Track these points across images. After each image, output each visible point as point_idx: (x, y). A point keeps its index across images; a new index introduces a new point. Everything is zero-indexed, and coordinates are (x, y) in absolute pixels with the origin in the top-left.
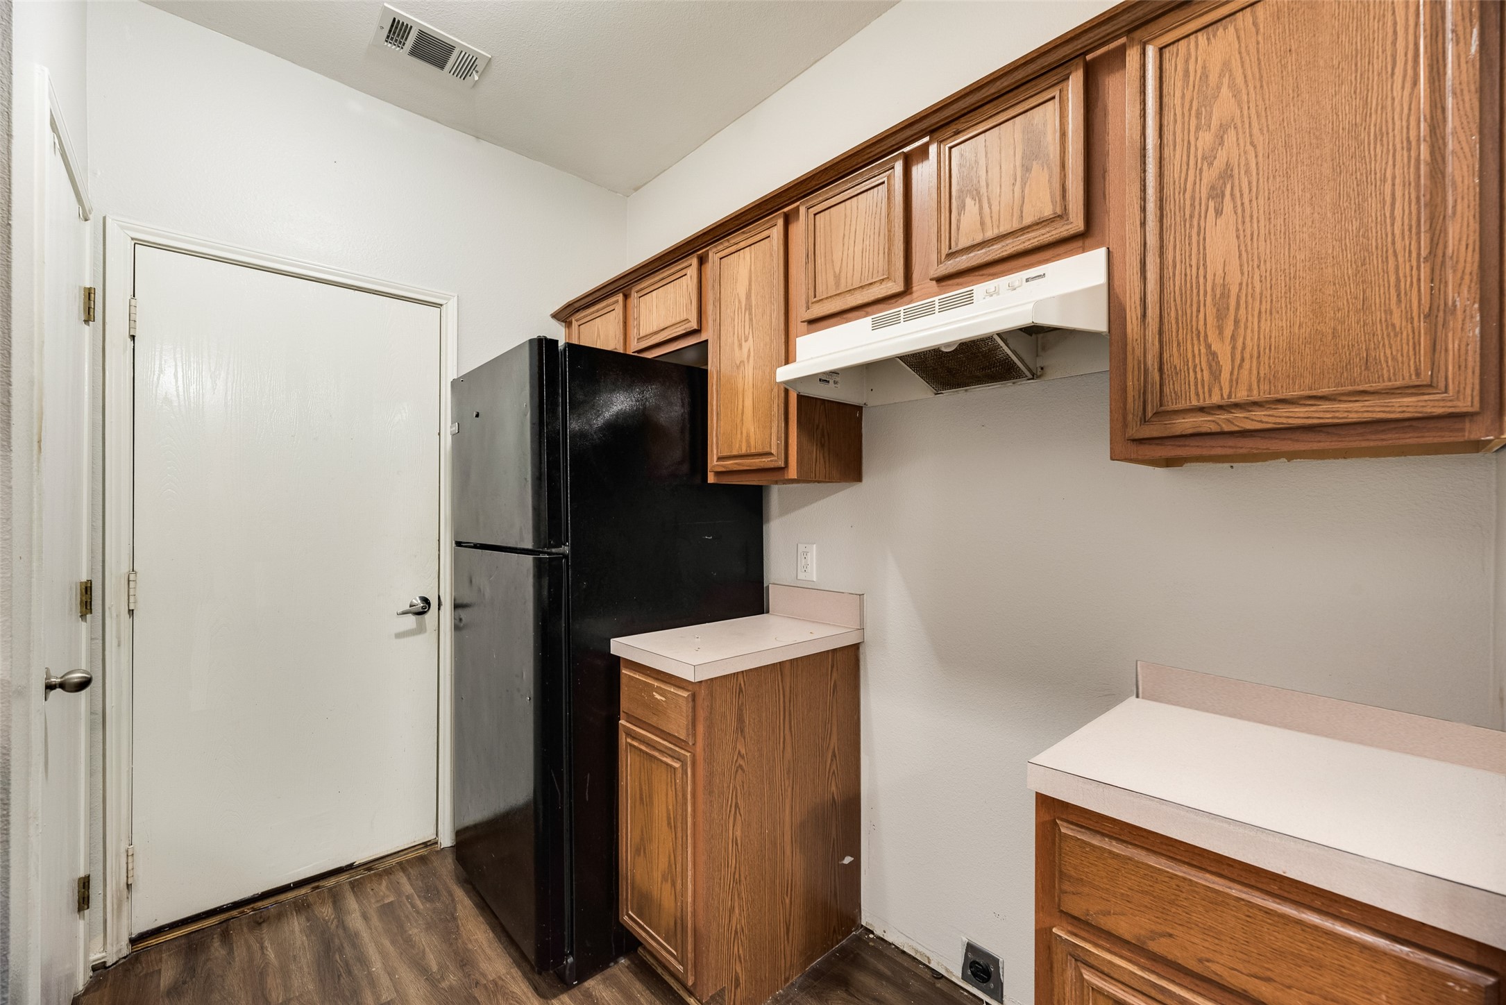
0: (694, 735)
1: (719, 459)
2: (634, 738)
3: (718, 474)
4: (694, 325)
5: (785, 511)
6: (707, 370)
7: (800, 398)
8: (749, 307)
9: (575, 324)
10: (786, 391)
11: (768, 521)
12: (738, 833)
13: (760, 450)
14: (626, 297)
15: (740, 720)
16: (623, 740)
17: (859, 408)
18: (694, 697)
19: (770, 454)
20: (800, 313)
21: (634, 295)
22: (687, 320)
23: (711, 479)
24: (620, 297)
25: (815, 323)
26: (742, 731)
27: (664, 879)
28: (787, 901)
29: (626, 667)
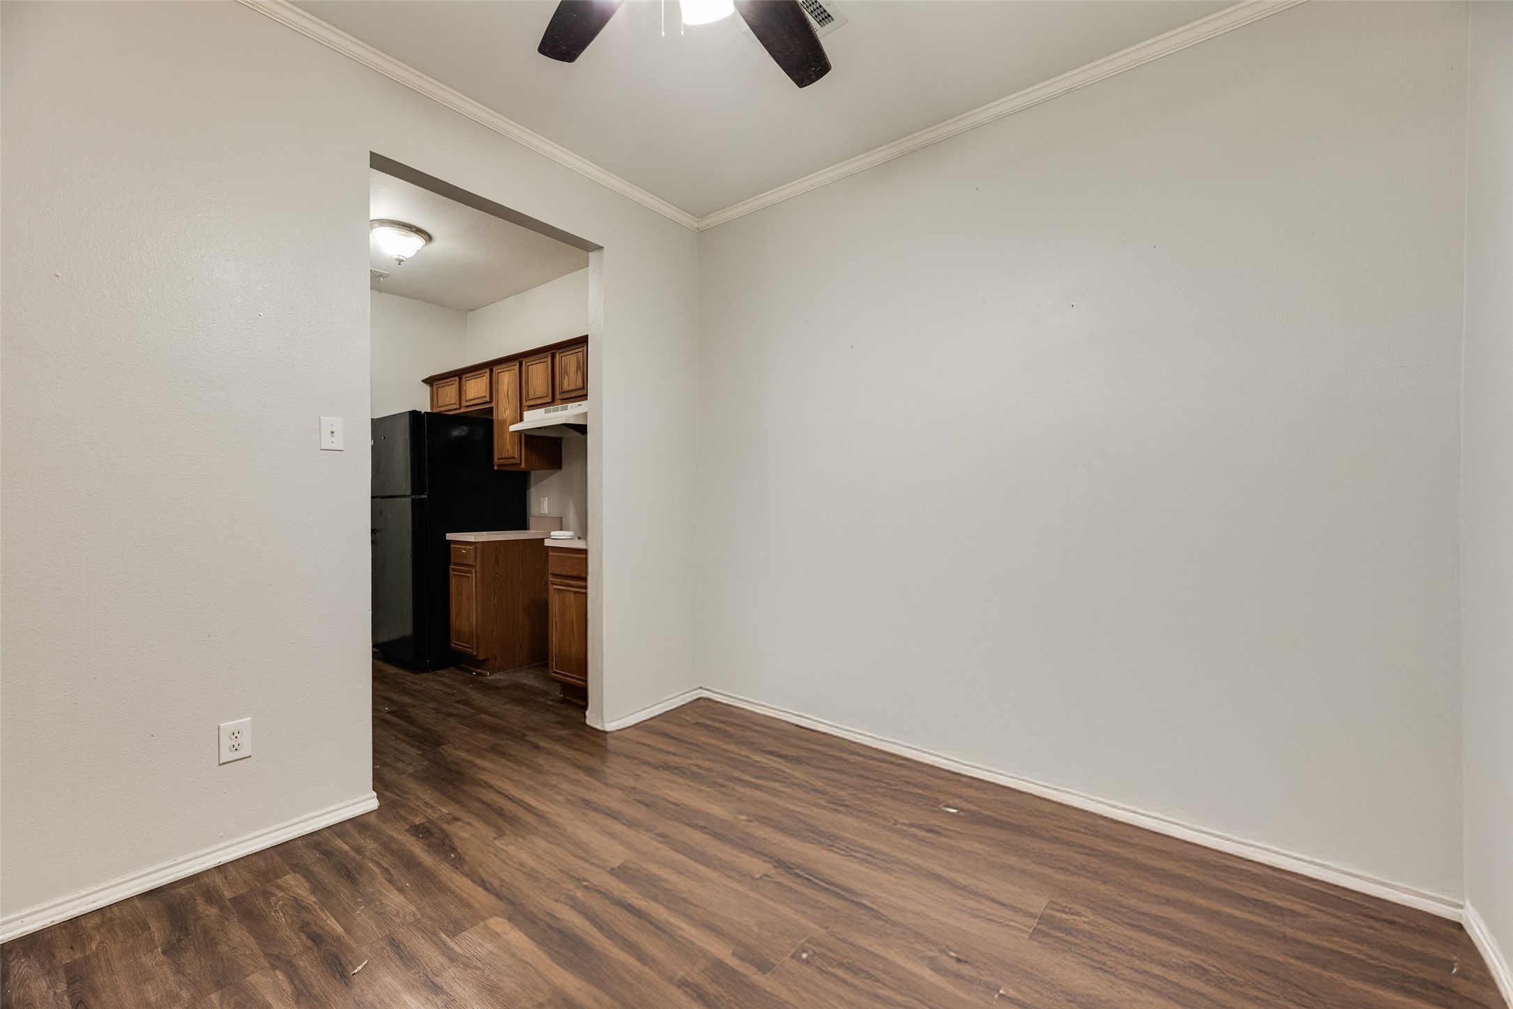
0: (476, 563)
1: (498, 459)
2: (455, 571)
3: (498, 466)
4: (488, 399)
5: (537, 482)
6: (493, 420)
7: (526, 436)
8: (508, 396)
9: (435, 387)
10: (521, 435)
11: (530, 488)
12: (496, 602)
13: (511, 456)
14: (460, 379)
15: (497, 559)
16: (451, 573)
17: (561, 439)
18: (476, 548)
19: (515, 458)
20: (525, 404)
21: (463, 379)
22: (485, 397)
23: (496, 468)
24: (457, 378)
25: (531, 407)
26: (498, 564)
27: (466, 621)
28: (521, 635)
29: (453, 544)
